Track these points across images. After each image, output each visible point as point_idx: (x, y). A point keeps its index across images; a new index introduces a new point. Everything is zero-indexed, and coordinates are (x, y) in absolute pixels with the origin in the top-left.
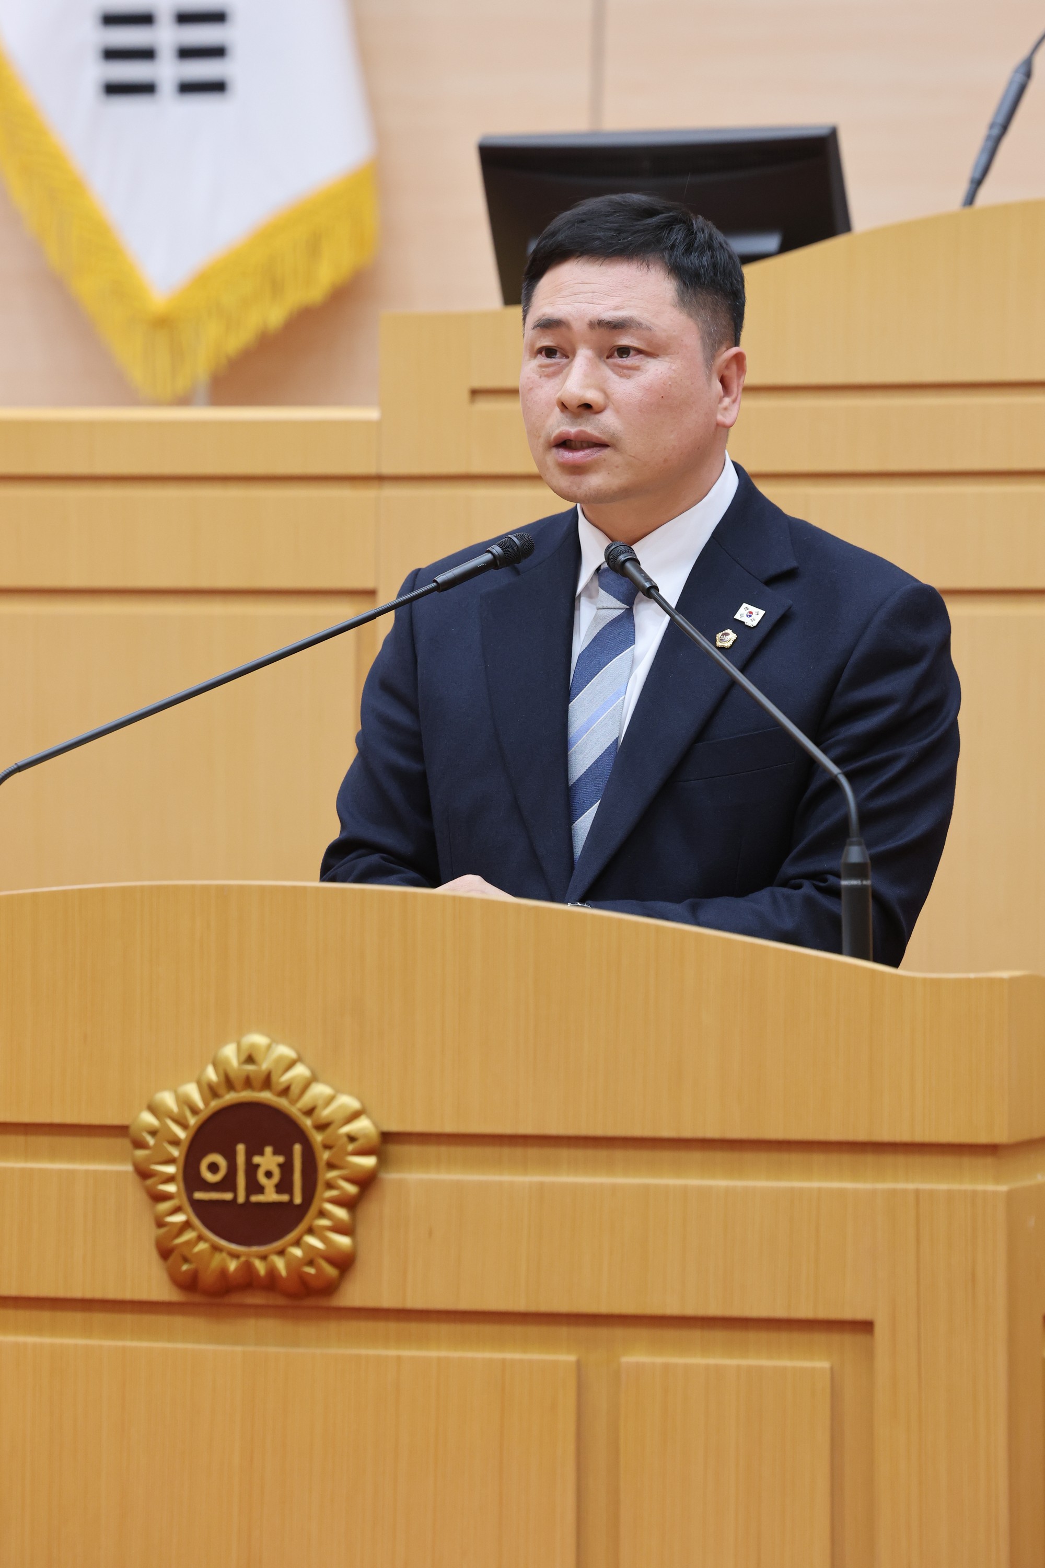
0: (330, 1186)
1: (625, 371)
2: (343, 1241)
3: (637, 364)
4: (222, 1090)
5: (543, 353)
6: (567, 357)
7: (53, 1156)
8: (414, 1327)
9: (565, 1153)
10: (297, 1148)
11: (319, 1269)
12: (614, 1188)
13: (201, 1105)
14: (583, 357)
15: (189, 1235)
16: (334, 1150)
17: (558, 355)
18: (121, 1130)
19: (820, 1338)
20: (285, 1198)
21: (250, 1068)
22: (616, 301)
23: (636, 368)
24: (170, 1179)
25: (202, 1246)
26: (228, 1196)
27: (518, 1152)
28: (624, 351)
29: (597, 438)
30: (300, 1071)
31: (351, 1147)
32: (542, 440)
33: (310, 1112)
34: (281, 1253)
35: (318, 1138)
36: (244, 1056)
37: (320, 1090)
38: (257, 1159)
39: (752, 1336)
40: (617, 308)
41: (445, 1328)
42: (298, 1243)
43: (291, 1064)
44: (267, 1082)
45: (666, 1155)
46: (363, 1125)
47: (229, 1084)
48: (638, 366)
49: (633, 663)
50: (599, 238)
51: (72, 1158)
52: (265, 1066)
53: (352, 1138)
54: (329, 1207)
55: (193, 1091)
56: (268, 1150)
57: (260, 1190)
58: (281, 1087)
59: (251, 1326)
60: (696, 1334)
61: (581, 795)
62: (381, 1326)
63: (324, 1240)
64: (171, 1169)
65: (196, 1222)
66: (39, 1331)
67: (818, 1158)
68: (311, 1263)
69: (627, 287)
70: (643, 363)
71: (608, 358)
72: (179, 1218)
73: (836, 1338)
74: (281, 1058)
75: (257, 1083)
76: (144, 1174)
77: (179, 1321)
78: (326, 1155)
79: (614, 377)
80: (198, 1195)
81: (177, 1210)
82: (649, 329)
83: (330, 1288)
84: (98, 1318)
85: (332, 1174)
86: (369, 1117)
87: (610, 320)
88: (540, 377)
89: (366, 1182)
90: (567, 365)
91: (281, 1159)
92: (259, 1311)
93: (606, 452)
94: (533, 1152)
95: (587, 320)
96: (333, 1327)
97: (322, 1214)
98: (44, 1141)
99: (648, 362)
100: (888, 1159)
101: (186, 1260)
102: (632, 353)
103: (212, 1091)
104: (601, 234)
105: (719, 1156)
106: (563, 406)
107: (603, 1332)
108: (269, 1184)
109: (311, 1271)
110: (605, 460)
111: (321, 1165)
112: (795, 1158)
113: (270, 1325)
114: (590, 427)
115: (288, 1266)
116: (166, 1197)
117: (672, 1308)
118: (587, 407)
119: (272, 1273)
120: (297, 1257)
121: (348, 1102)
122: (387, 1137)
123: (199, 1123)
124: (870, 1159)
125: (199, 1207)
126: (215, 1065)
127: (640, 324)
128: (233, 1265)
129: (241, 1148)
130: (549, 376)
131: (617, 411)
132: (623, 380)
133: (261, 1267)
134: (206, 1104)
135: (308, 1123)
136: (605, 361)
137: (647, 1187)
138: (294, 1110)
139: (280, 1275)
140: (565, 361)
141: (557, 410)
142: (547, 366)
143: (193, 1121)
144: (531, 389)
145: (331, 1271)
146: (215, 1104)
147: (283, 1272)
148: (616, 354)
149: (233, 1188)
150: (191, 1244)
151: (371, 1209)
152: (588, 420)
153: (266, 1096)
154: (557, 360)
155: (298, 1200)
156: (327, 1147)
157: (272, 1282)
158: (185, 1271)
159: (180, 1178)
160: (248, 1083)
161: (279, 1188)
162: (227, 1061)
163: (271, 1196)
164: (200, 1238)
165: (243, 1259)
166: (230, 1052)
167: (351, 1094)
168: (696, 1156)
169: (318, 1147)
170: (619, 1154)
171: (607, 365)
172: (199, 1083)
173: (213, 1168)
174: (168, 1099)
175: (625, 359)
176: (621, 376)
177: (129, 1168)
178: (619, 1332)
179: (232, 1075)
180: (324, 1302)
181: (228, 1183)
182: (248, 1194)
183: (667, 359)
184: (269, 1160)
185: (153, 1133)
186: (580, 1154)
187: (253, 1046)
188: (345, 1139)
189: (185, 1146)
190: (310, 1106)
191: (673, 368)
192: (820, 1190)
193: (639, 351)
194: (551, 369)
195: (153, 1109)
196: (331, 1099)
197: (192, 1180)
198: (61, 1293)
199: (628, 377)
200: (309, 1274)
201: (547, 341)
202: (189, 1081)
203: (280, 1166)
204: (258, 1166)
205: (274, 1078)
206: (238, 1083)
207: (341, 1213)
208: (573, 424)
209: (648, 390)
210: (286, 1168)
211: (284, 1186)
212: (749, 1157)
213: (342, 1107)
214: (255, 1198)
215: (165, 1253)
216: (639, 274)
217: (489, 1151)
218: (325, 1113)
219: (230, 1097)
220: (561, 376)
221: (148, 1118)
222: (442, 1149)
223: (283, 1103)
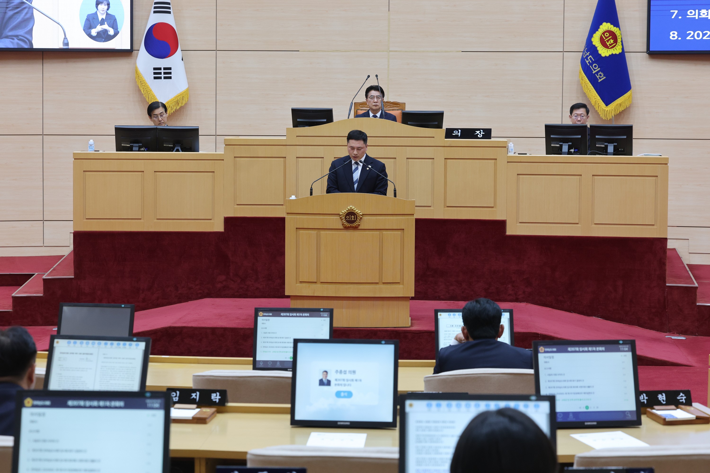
0: (358, 219)
2: (359, 223)
8: (365, 230)
10: (355, 215)
12: (382, 218)
18: (338, 214)
19: (399, 230)
24: (344, 218)
25: (346, 224)
27: (374, 215)
30: (355, 209)
33: (356, 212)
34: (354, 224)
37: (357, 211)
39: (394, 230)
41: (367, 230)
42: (355, 224)
44: (352, 210)
45: (387, 216)
46: (361, 213)
49: (359, 171)
51: (333, 217)
53: (360, 215)
55: (345, 211)
59: (350, 231)
60: (389, 230)
61: (355, 183)
62: (362, 230)
64: (344, 217)
66: (329, 231)
68: (357, 225)
72: (345, 222)
73: (401, 230)
76: (341, 218)
77: (343, 230)
81: (345, 221)
83: (358, 227)
84: (336, 230)
89: (361, 218)
92: (351, 229)
96: (358, 231)
97: (358, 221)
98: (331, 215)
100: (405, 215)
101: (345, 225)
103: (348, 211)
107: (381, 230)
108: (353, 219)
111: (358, 217)
112: (398, 216)
113: (352, 231)
115: (355, 226)
116: (343, 220)
117: (387, 228)
119: (353, 226)
122: (363, 214)
124: (404, 215)
125: (346, 220)
126: (347, 208)
128: (349, 226)
129: (350, 216)
133: (352, 226)
137: (385, 218)
138: (355, 212)
143: (346, 213)
146: (348, 212)
151: (361, 221)
156: (358, 215)
157: (353, 227)
160: (351, 210)
162: (349, 208)
163: (353, 220)
164: (346, 223)
166: (349, 207)
167: (360, 211)
168: (389, 216)
170: (382, 216)
172: (346, 210)
173: (348, 217)
174: (343, 211)
177: (339, 217)
178: (383, 230)
180: (357, 229)
181: (349, 219)
182: (351, 219)
184: (353, 217)
185: (342, 214)
186: (379, 216)
187: (351, 207)
189: (345, 216)
195: (341, 212)
197: (346, 218)
207: (359, 221)
210: (354, 217)
211: (354, 219)
215: (343, 225)
217: (371, 216)
219: (349, 211)
221: (341, 213)
222: (367, 215)
223: (354, 212)
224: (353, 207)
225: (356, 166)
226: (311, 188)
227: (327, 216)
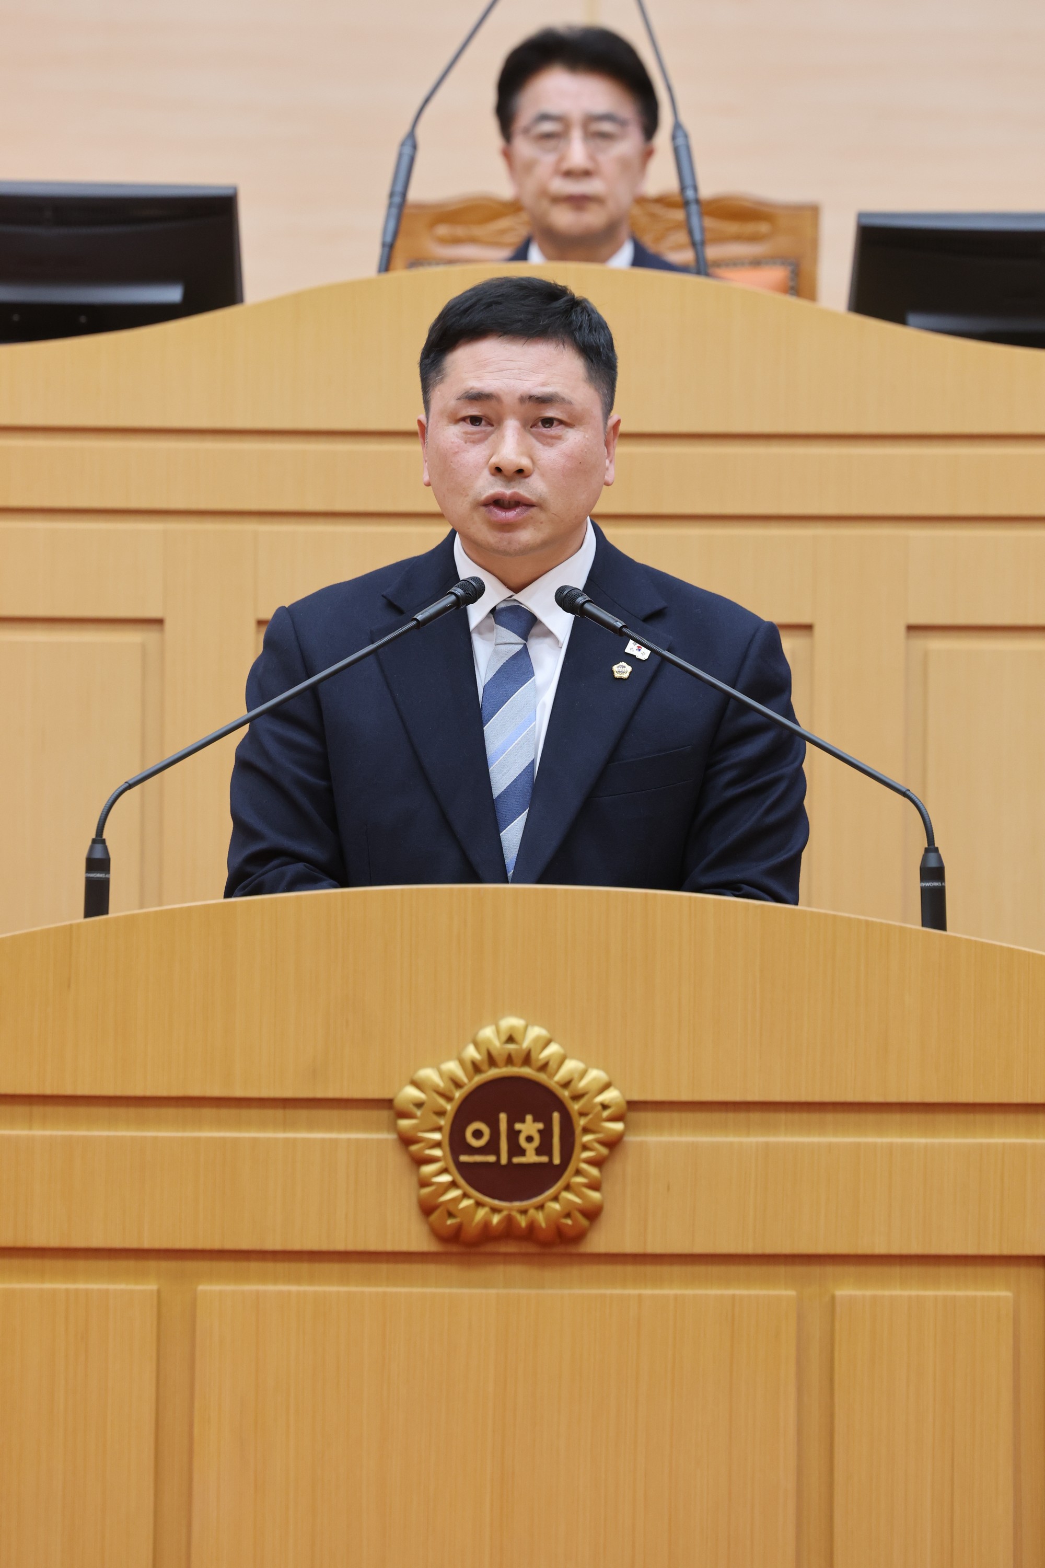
0: (585, 1148)
1: (549, 440)
2: (595, 1195)
3: (560, 434)
4: (485, 1066)
5: (468, 421)
6: (492, 425)
7: (311, 1127)
8: (649, 1269)
9: (783, 1117)
10: (556, 1116)
11: (574, 1221)
12: (830, 1146)
13: (465, 1080)
14: (511, 427)
15: (454, 1193)
16: (590, 1116)
17: (483, 422)
18: (387, 1103)
19: (1000, 1271)
20: (544, 1159)
21: (511, 1047)
22: (541, 378)
23: (559, 438)
24: (438, 1145)
25: (466, 1203)
26: (492, 1159)
27: (742, 1116)
28: (548, 422)
29: (529, 499)
30: (553, 1049)
31: (606, 1114)
32: (470, 499)
33: (566, 1085)
34: (541, 1207)
35: (575, 1107)
36: (504, 1038)
37: (571, 1066)
38: (518, 1126)
40: (543, 385)
41: (677, 1270)
42: (556, 1198)
43: (548, 1043)
44: (527, 1059)
45: (871, 1117)
46: (611, 1095)
47: (492, 1061)
48: (561, 436)
50: (520, 321)
51: (330, 1128)
52: (526, 1044)
53: (605, 1107)
54: (584, 1166)
55: (454, 1067)
56: (529, 1118)
57: (522, 1152)
58: (540, 1063)
59: (499, 1271)
61: (502, 809)
62: (619, 1269)
63: (578, 1194)
64: (437, 1136)
65: (461, 1181)
66: (298, 1280)
67: (998, 1118)
68: (568, 1215)
69: (548, 365)
70: (564, 432)
71: (531, 427)
72: (445, 1178)
73: (1013, 1271)
74: (537, 1039)
75: (518, 1059)
76: (406, 1141)
77: (431, 1269)
78: (582, 1122)
79: (538, 445)
80: (464, 1158)
81: (445, 1171)
82: (570, 403)
83: (579, 1236)
84: (355, 1268)
85: (587, 1138)
86: (616, 1088)
87: (539, 395)
88: (466, 442)
89: (613, 1144)
90: (492, 433)
91: (540, 1126)
92: (508, 1258)
93: (534, 511)
94: (755, 1116)
95: (518, 395)
96: (575, 1271)
97: (578, 1172)
98: (303, 1114)
99: (567, 432)
101: (451, 1215)
102: (555, 423)
103: (476, 1068)
104: (522, 317)
105: (914, 1118)
106: (498, 470)
108: (530, 1148)
109: (569, 1222)
110: (532, 518)
111: (578, 1130)
112: (980, 1118)
113: (517, 1271)
114: (522, 490)
115: (547, 1219)
116: (432, 1160)
117: (880, 1248)
118: (521, 472)
119: (532, 1226)
120: (556, 1210)
121: (595, 1075)
122: (632, 1105)
123: (464, 1096)
125: (461, 1167)
126: (477, 1045)
127: (563, 399)
128: (496, 1219)
129: (503, 1117)
130: (475, 442)
131: (543, 475)
132: (546, 448)
133: (523, 1221)
134: (470, 1079)
135: (565, 1094)
136: (529, 431)
137: (858, 1145)
138: (553, 1084)
139: (540, 1227)
140: (490, 429)
141: (486, 473)
142: (473, 434)
143: (458, 1095)
144: (456, 453)
145: (584, 1222)
146: (479, 1079)
147: (543, 1225)
148: (540, 424)
149: (497, 1153)
150: (456, 1201)
151: (616, 1167)
152: (520, 483)
153: (526, 1071)
154: (483, 428)
155: (557, 1161)
156: (582, 1114)
157: (531, 1234)
158: (450, 1225)
159: (446, 1144)
160: (509, 1060)
161: (539, 1152)
162: (489, 1041)
163: (531, 1157)
164: (465, 1196)
165: (505, 1213)
166: (488, 1033)
167: (597, 1067)
168: (897, 1117)
169: (575, 1116)
170: (829, 1117)
171: (532, 434)
172: (462, 1061)
173: (478, 1134)
174: (429, 1074)
175: (549, 429)
176: (544, 444)
177: (392, 1136)
178: (830, 1270)
179: (494, 1053)
180: (573, 1249)
181: (492, 1147)
182: (511, 1154)
183: (581, 429)
184: (529, 1127)
185: (419, 1105)
186: (795, 1117)
187: (512, 1028)
188: (599, 1108)
189: (450, 1116)
190: (567, 1079)
191: (587, 437)
192: (1004, 1144)
193: (561, 422)
194: (477, 436)
195: (416, 1084)
196: (583, 1074)
197: (457, 1144)
198: (324, 1246)
199: (551, 445)
200: (567, 1225)
201: (474, 410)
202: (449, 1059)
203: (540, 1131)
204: (519, 1132)
205: (533, 1055)
206: (500, 1060)
207: (594, 1171)
208: (507, 487)
209: (570, 457)
210: (546, 1134)
211: (544, 1148)
212: (941, 1118)
213: (594, 1079)
214: (516, 1160)
215: (427, 1209)
216: (555, 352)
217: (717, 1117)
218: (582, 1084)
219: (493, 1073)
220: (486, 442)
221: (412, 1092)
222: (676, 1116)
223: (542, 1077)
224: (536, 1032)
225: (509, 641)
226: (99, 847)
227: (263, 1126)
